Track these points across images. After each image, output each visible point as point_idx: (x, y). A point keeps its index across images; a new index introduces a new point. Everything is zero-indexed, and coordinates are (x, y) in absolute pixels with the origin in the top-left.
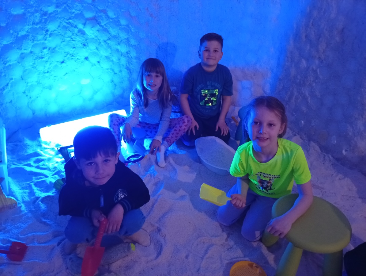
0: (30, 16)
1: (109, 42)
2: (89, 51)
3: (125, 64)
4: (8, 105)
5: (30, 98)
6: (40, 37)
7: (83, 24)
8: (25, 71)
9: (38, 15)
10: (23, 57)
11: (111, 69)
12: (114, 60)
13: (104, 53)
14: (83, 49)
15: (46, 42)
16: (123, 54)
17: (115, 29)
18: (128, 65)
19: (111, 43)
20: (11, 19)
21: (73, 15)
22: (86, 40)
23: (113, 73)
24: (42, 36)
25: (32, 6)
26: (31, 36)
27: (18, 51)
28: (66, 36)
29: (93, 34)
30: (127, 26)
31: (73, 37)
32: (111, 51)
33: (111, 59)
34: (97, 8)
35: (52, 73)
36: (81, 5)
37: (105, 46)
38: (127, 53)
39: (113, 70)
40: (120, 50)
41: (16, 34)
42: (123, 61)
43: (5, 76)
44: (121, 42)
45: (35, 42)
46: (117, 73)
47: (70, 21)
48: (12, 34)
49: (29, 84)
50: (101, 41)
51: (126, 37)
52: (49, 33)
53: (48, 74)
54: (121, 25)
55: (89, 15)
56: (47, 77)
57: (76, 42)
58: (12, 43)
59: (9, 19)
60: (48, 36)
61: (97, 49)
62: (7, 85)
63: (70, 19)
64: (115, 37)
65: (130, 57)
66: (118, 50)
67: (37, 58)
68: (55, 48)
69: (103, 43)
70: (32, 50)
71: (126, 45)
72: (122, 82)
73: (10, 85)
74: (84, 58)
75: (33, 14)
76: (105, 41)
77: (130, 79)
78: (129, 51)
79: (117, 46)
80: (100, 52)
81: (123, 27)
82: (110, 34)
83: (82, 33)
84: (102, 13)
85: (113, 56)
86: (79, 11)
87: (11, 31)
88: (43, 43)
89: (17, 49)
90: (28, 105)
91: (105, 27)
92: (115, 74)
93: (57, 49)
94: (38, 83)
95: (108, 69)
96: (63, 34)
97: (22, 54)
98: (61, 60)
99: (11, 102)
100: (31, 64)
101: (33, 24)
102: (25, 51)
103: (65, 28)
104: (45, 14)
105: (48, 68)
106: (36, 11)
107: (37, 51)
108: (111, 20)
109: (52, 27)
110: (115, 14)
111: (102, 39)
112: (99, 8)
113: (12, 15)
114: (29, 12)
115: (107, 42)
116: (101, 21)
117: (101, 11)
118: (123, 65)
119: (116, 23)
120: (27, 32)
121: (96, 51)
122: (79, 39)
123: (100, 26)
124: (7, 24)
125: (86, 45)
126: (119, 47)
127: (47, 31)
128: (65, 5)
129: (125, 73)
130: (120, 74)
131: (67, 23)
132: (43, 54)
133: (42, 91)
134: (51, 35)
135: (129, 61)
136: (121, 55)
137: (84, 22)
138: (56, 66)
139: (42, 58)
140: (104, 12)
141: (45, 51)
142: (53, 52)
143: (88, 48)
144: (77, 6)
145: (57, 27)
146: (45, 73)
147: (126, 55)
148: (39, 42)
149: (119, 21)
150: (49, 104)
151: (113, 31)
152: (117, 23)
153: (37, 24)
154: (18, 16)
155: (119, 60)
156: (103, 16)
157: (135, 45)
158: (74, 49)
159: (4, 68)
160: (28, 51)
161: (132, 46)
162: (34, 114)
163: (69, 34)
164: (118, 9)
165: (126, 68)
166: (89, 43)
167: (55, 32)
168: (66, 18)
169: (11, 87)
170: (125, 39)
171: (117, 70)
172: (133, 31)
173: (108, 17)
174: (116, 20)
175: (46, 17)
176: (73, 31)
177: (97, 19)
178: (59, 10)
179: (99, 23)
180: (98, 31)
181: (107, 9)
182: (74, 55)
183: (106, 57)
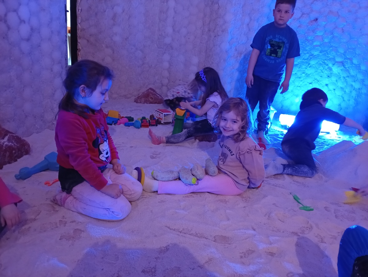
1: (347, 78)
2: (331, 81)
6: (304, 67)
7: (333, 64)
9: (308, 55)
11: (342, 96)
12: (347, 91)
13: (340, 84)
14: (327, 79)
15: (306, 70)
16: (355, 89)
17: (354, 71)
18: (356, 97)
19: (348, 80)
21: (328, 58)
22: (331, 74)
23: (342, 100)
24: (305, 67)
25: (306, 50)
28: (319, 69)
29: (337, 71)
30: (366, 71)
31: (323, 70)
32: (347, 84)
33: (344, 90)
34: (346, 56)
35: (302, 88)
36: (335, 53)
37: (343, 80)
38: (359, 89)
39: (343, 98)
40: (353, 86)
42: (354, 94)
44: (357, 80)
45: (300, 69)
46: (346, 100)
47: (325, 61)
50: (341, 77)
51: (362, 78)
52: (310, 65)
53: (300, 88)
54: (360, 70)
55: (338, 59)
56: (298, 89)
57: (324, 74)
60: (309, 67)
61: (337, 81)
63: (326, 60)
64: (353, 76)
65: (361, 92)
66: (352, 86)
67: (297, 77)
68: (310, 74)
69: (342, 78)
71: (360, 83)
72: (348, 108)
74: (325, 84)
75: (305, 54)
76: (344, 77)
77: (355, 108)
78: (361, 88)
79: (352, 83)
80: (337, 84)
81: (362, 71)
82: (350, 73)
83: (330, 69)
84: (349, 60)
85: (347, 88)
86: (333, 56)
88: (304, 70)
90: (281, 101)
91: (347, 68)
92: (344, 100)
93: (310, 75)
94: (292, 91)
95: (339, 96)
96: (318, 68)
98: (310, 82)
101: (303, 59)
103: (321, 64)
104: (312, 55)
105: (301, 85)
106: (308, 53)
107: (299, 74)
108: (354, 65)
109: (313, 62)
110: (358, 62)
111: (342, 76)
112: (348, 57)
115: (346, 78)
116: (346, 65)
118: (353, 97)
120: (298, 63)
121: (335, 82)
122: (327, 72)
125: (330, 77)
126: (353, 84)
127: (309, 64)
128: (325, 52)
129: (352, 102)
130: (348, 102)
131: (323, 62)
132: (301, 76)
134: (310, 67)
135: (359, 95)
136: (354, 89)
137: (334, 63)
138: (306, 84)
139: (300, 78)
140: (351, 59)
141: (303, 75)
142: (308, 77)
143: (330, 79)
144: (333, 53)
145: (316, 63)
147: (358, 91)
148: (302, 69)
149: (360, 67)
150: (292, 105)
152: (358, 68)
153: (305, 60)
155: (351, 92)
156: (349, 62)
158: (321, 78)
161: (365, 85)
163: (321, 68)
164: (362, 59)
165: (354, 99)
166: (332, 76)
167: (314, 66)
168: (323, 59)
170: (361, 79)
171: (346, 98)
173: (352, 63)
174: (358, 66)
175: (311, 57)
176: (325, 67)
177: (344, 63)
178: (321, 54)
179: (344, 66)
180: (342, 70)
181: (354, 58)
182: (319, 81)
183: (341, 88)
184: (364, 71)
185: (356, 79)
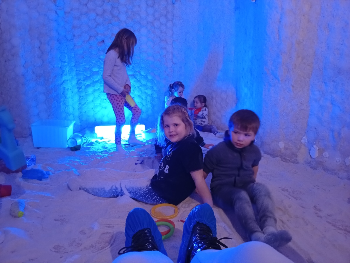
0: (101, 72)
1: (141, 87)
3: (150, 101)
4: (84, 113)
5: (95, 112)
8: (94, 98)
10: (95, 91)
11: (141, 102)
12: (143, 97)
19: (142, 88)
20: (92, 73)
23: (142, 105)
26: (99, 82)
27: (93, 88)
30: (152, 80)
32: (142, 92)
33: (141, 97)
37: (138, 89)
38: (152, 94)
41: (93, 80)
42: (149, 99)
43: (85, 99)
48: (92, 80)
49: (95, 105)
50: (136, 87)
51: (151, 86)
54: (148, 79)
58: (91, 84)
59: (91, 73)
62: (85, 103)
64: (144, 85)
65: (153, 97)
66: (146, 92)
70: (100, 88)
71: (151, 90)
73: (86, 103)
76: (138, 87)
77: (153, 110)
79: (145, 90)
81: (149, 80)
82: (141, 83)
85: (142, 95)
87: (91, 78)
89: (93, 87)
90: (93, 115)
91: (139, 79)
94: (100, 104)
97: (95, 89)
99: (85, 112)
100: (98, 94)
102: (96, 88)
108: (142, 76)
110: (145, 73)
112: (136, 70)
113: (93, 71)
114: (101, 70)
116: (137, 77)
117: (137, 72)
118: (148, 101)
119: (146, 78)
123: (136, 79)
124: (90, 75)
126: (146, 91)
129: (149, 106)
130: (146, 106)
133: (101, 109)
135: (153, 99)
136: (148, 95)
140: (139, 72)
146: (104, 100)
147: (151, 96)
149: (147, 77)
150: (104, 117)
151: (143, 82)
154: (96, 72)
155: (146, 98)
156: (138, 74)
157: (157, 91)
159: (85, 95)
160: (98, 88)
161: (155, 91)
162: (95, 120)
164: (147, 71)
165: (150, 103)
169: (87, 104)
171: (144, 104)
172: (155, 82)
173: (141, 75)
174: (146, 76)
177: (135, 75)
180: (135, 81)
181: (141, 71)
183: (138, 95)
184: (151, 80)
185: (147, 87)
